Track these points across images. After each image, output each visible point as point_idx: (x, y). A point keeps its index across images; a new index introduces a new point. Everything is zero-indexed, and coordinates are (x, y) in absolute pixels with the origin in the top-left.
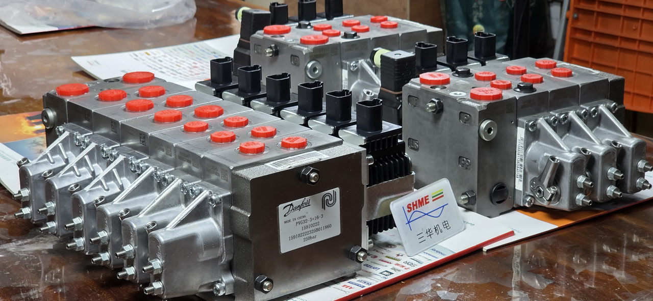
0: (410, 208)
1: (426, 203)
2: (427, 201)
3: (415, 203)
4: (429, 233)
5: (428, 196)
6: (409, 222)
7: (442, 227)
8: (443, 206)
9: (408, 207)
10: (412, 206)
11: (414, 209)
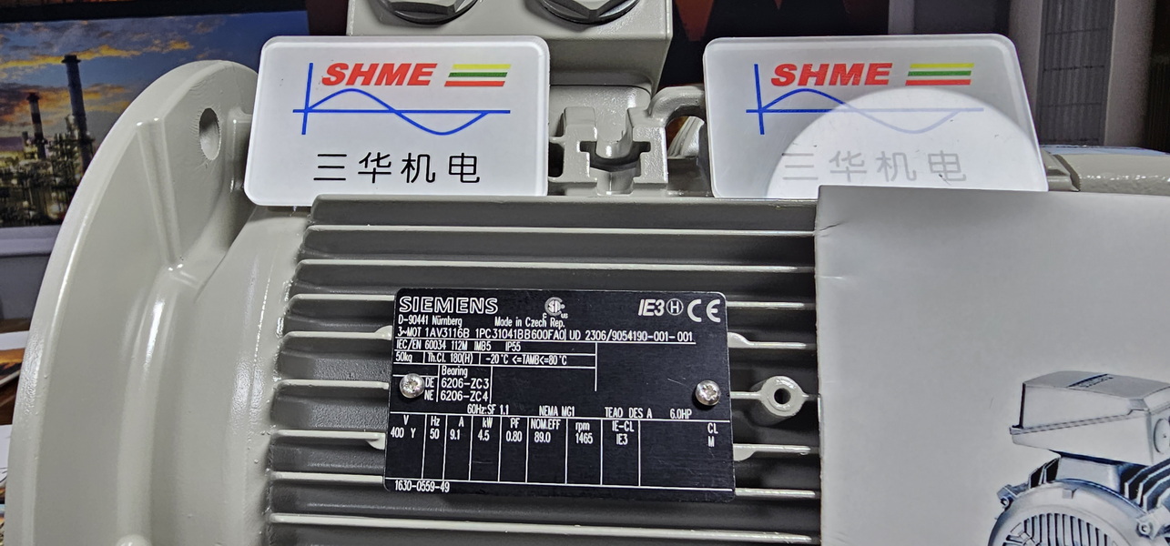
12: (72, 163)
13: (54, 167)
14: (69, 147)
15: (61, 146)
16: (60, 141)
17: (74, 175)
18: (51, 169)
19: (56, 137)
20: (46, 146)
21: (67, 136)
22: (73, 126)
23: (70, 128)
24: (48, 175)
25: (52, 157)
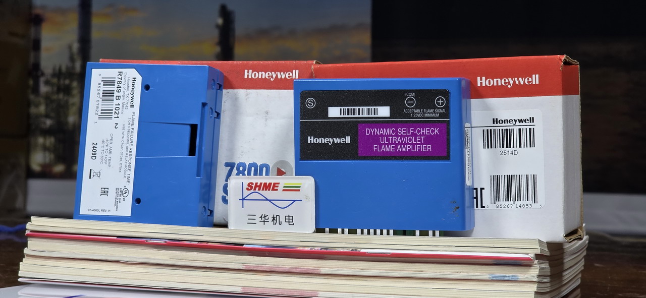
0: (252, 187)
1: (273, 189)
2: (275, 188)
3: (258, 184)
4: (263, 219)
5: (279, 183)
6: (243, 199)
7: (282, 219)
8: (294, 201)
9: (249, 185)
10: (254, 186)
11: (255, 189)
12: (67, 102)
13: (47, 105)
14: (67, 82)
15: (59, 79)
16: (58, 74)
17: (66, 116)
18: (42, 109)
19: (54, 69)
20: (42, 80)
21: (67, 68)
22: (76, 57)
23: (72, 59)
24: (38, 116)
25: (47, 93)
